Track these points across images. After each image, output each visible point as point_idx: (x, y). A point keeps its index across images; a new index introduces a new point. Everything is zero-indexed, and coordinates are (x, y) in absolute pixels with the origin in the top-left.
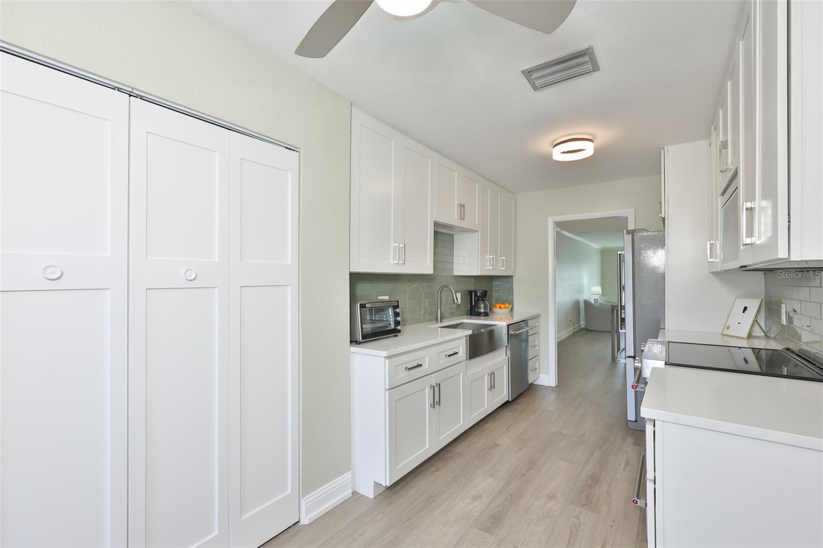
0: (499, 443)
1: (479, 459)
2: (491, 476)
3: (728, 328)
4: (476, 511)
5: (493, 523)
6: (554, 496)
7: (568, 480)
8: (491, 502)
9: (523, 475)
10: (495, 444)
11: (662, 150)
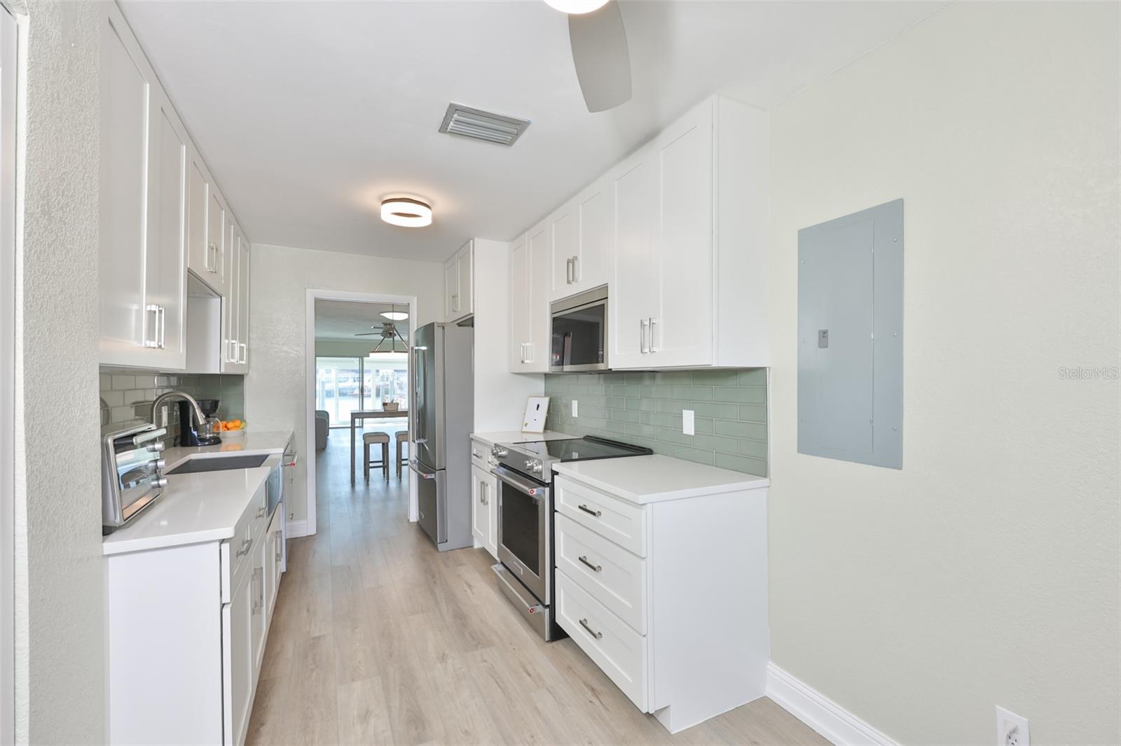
0: (317, 634)
1: (312, 670)
2: (353, 680)
3: (526, 425)
4: (383, 731)
5: (417, 728)
6: (444, 655)
7: (440, 631)
8: (389, 708)
9: (391, 655)
10: (314, 638)
11: (471, 241)
